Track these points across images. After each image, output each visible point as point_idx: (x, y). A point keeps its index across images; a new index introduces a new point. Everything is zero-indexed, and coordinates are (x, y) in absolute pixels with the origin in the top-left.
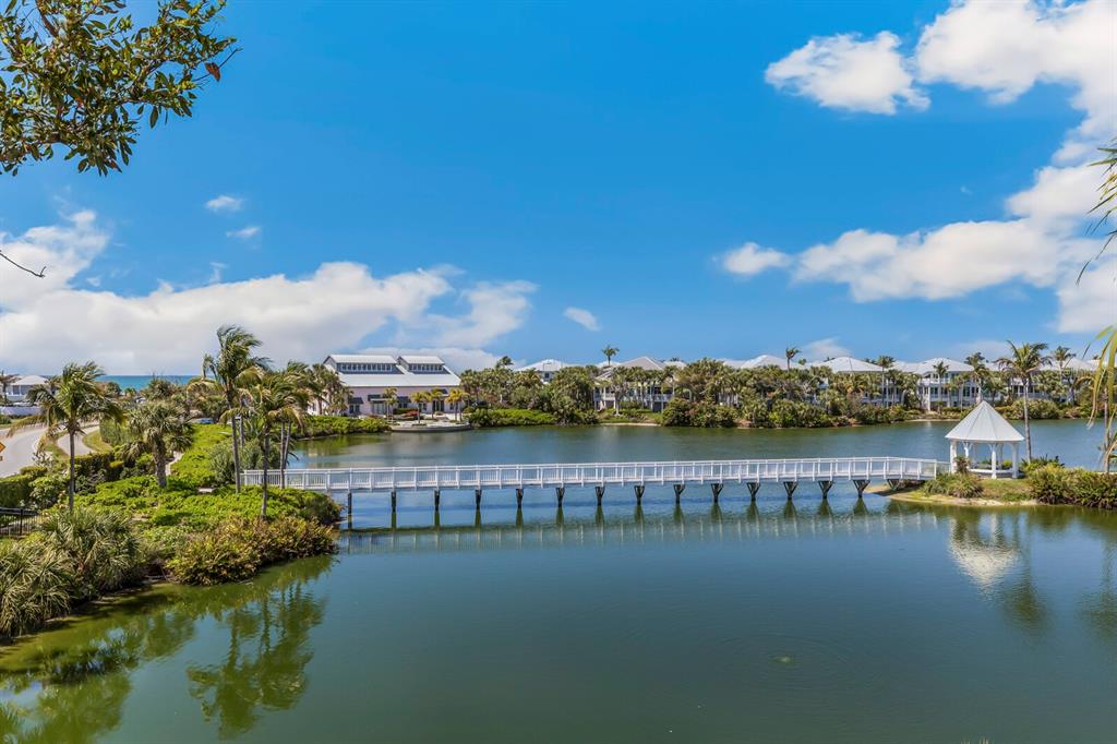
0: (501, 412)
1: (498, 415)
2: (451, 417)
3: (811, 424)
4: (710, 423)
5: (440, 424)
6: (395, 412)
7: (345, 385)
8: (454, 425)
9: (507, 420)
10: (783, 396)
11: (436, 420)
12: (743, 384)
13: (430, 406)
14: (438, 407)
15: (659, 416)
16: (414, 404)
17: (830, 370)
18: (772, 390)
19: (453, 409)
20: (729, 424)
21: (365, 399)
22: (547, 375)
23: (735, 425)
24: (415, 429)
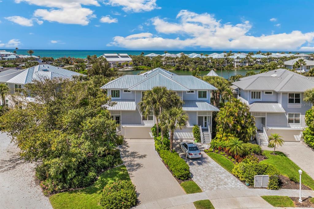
0: (140, 67)
1: (140, 68)
2: (130, 68)
3: (205, 70)
4: (184, 70)
5: (127, 70)
6: (118, 67)
7: (108, 61)
8: (130, 70)
9: (142, 69)
10: (199, 64)
11: (127, 68)
12: (192, 61)
13: (125, 65)
14: (127, 65)
15: (174, 68)
16: (122, 65)
17: (212, 58)
18: (197, 63)
19: (131, 66)
20: (188, 70)
21: (112, 64)
22: (152, 57)
23: (189, 70)
24: (123, 71)
